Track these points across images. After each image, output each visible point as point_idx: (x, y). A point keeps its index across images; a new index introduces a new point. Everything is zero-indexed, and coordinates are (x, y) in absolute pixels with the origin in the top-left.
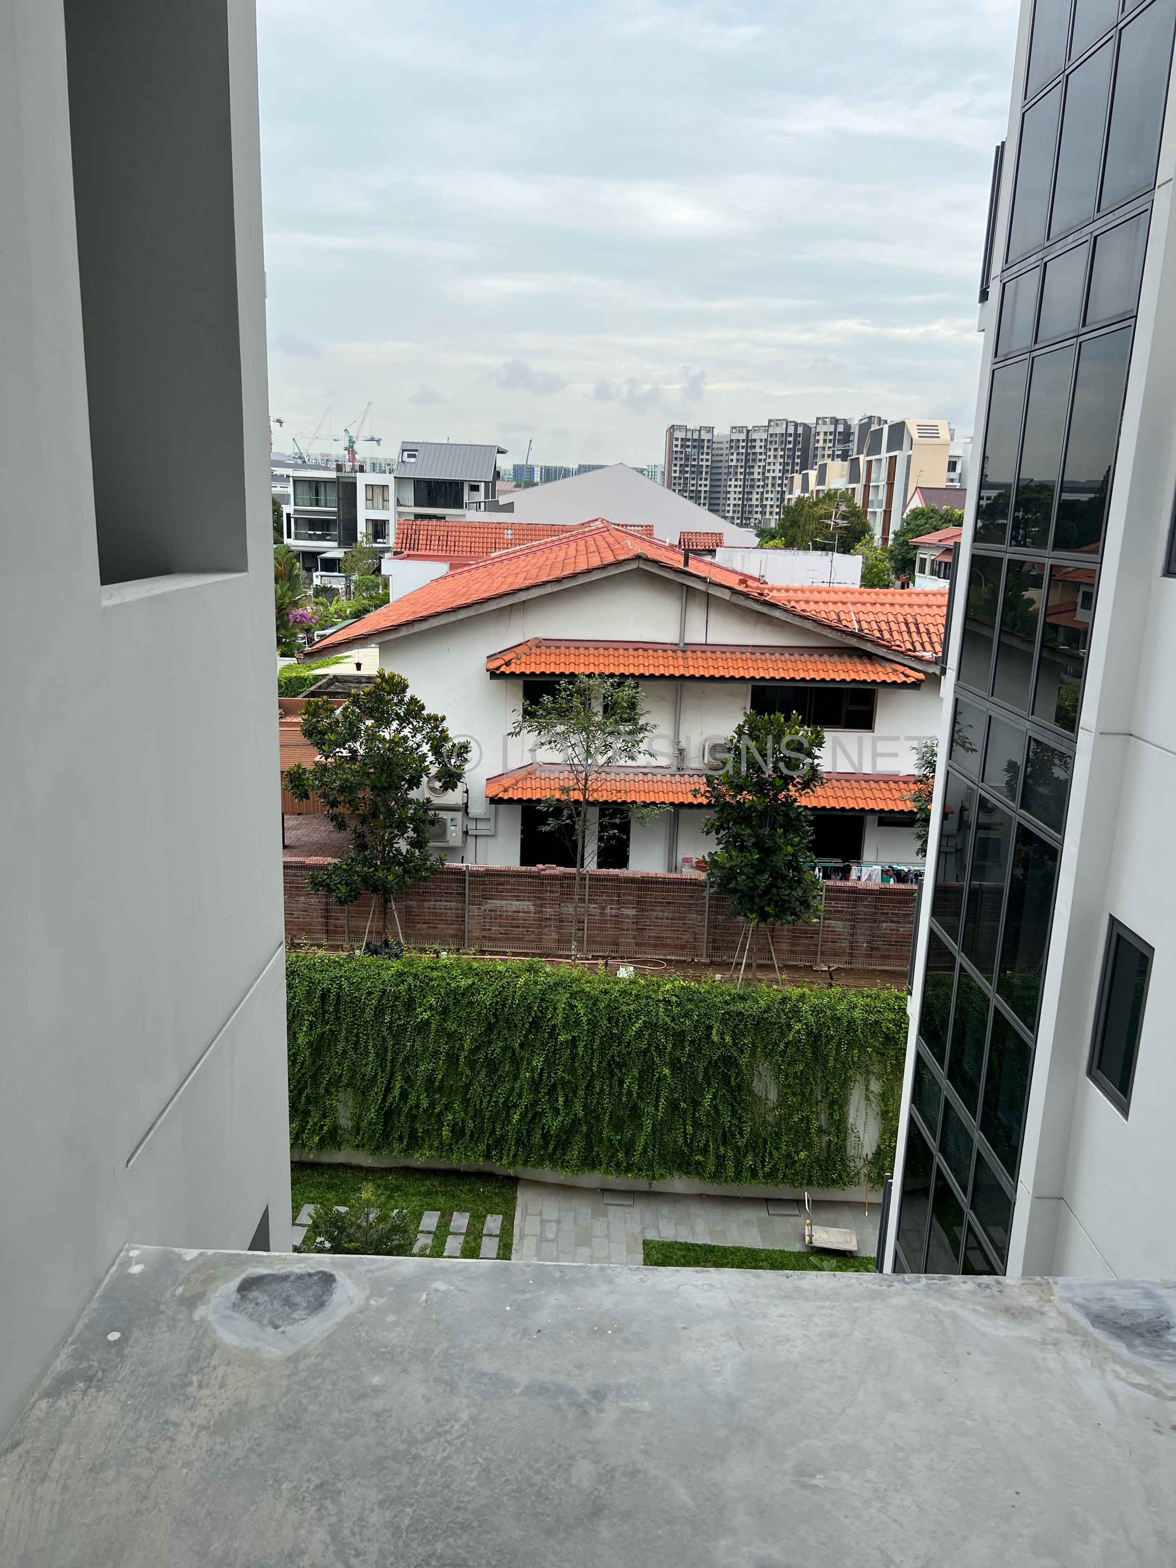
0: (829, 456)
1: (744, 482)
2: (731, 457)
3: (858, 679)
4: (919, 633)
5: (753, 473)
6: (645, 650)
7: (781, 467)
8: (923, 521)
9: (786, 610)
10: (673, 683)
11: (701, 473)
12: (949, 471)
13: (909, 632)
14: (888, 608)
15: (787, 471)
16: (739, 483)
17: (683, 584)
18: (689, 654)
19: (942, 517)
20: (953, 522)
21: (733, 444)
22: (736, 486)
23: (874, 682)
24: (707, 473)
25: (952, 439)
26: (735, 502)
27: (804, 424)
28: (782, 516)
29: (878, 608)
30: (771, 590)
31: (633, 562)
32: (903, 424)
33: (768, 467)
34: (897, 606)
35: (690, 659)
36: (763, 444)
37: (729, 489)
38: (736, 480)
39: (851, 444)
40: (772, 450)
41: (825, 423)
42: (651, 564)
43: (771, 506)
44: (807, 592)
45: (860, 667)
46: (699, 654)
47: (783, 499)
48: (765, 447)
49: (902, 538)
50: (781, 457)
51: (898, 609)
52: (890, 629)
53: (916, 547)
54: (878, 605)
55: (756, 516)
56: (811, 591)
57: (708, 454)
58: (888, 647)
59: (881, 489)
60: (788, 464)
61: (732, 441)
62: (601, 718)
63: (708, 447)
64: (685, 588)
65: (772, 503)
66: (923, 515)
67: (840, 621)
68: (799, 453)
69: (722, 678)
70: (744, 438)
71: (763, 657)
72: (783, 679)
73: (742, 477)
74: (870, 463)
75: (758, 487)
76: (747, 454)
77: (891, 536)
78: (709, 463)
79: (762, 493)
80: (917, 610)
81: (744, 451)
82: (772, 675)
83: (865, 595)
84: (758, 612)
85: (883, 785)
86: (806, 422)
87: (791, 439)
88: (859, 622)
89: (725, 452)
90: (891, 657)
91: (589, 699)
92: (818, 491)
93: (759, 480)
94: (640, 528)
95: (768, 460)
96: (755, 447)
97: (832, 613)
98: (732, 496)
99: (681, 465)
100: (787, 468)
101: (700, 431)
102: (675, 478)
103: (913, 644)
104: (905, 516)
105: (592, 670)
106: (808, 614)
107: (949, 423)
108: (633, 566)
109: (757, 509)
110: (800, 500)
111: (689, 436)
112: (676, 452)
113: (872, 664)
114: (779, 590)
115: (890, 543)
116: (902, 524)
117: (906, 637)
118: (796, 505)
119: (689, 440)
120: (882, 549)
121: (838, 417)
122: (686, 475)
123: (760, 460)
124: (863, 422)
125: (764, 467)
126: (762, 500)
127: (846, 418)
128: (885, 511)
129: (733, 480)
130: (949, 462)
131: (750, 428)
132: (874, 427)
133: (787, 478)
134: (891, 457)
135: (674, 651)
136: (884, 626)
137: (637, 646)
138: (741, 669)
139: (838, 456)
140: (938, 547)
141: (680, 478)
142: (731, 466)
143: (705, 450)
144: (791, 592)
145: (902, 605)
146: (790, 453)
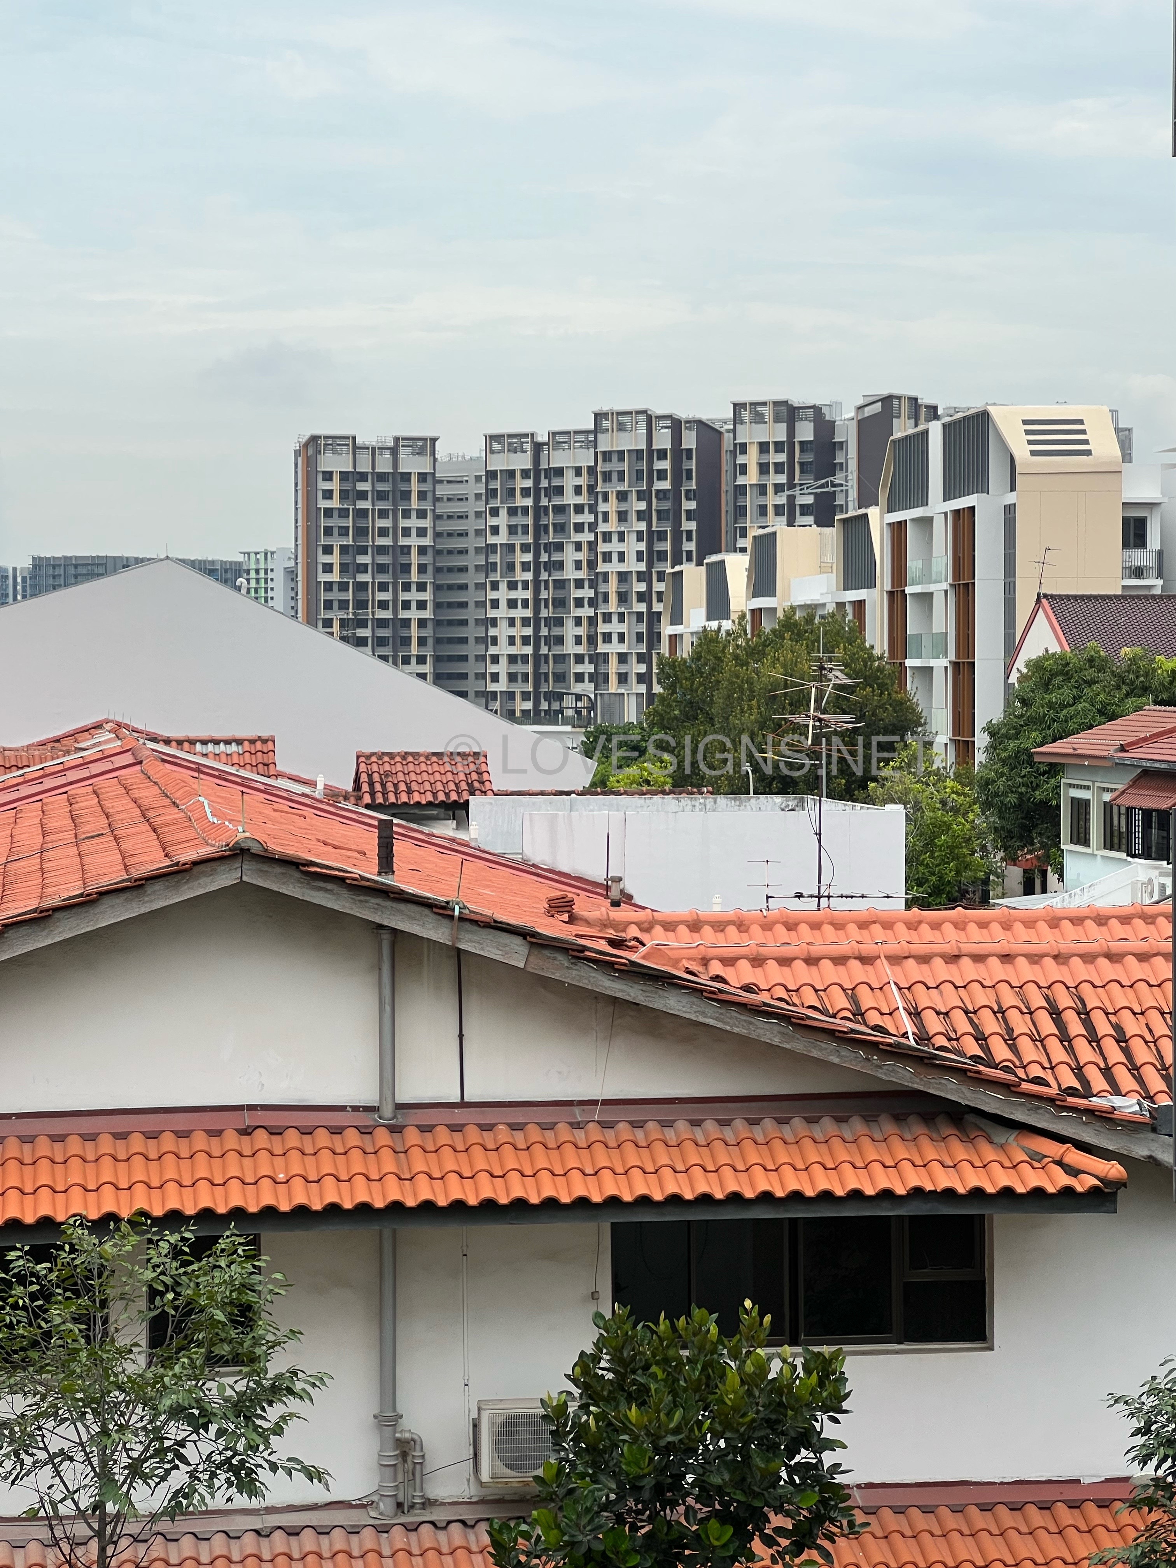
0: (778, 510)
1: (537, 592)
2: (492, 521)
3: (929, 1187)
4: (1094, 1039)
5: (560, 565)
6: (275, 1132)
7: (642, 546)
8: (1067, 693)
9: (698, 991)
10: (366, 1233)
11: (407, 568)
12: (1126, 545)
13: (1065, 1039)
14: (996, 969)
15: (662, 556)
16: (520, 594)
17: (381, 927)
18: (412, 1136)
19: (1122, 680)
20: (1156, 692)
21: (497, 485)
22: (512, 604)
23: (977, 1193)
24: (422, 569)
25: (1127, 457)
26: (513, 650)
27: (700, 423)
28: (657, 689)
29: (968, 970)
30: (647, 927)
31: (222, 868)
32: (982, 420)
33: (602, 547)
34: (1021, 961)
35: (416, 1152)
36: (582, 481)
37: (492, 613)
38: (512, 586)
39: (839, 478)
40: (613, 498)
41: (759, 419)
42: (278, 870)
43: (623, 658)
44: (755, 929)
45: (930, 1152)
46: (443, 1135)
47: (654, 638)
48: (591, 488)
49: (1012, 745)
50: (641, 516)
51: (1024, 970)
52: (1010, 1030)
53: (1054, 769)
54: (966, 962)
55: (578, 688)
56: (767, 926)
57: (422, 514)
58: (1007, 1088)
59: (938, 602)
60: (662, 536)
61: (491, 475)
62: (142, 1360)
63: (422, 496)
64: (386, 936)
65: (623, 648)
66: (1068, 676)
67: (859, 1014)
68: (692, 505)
69: (520, 1206)
70: (528, 466)
71: (640, 1135)
72: (705, 1199)
73: (529, 576)
74: (898, 530)
75: (579, 602)
76: (539, 511)
77: (981, 740)
78: (427, 541)
79: (592, 621)
80: (1080, 970)
81: (529, 502)
82: (672, 1188)
83: (924, 928)
84: (615, 1000)
85: (1037, 1517)
86: (704, 416)
87: (665, 465)
88: (915, 1014)
89: (473, 506)
90: (1019, 1116)
91: (104, 1304)
92: (756, 613)
93: (579, 584)
94: (234, 748)
95: (602, 527)
96: (560, 491)
97: (836, 990)
98: (502, 631)
99: (344, 549)
100: (659, 546)
101: (394, 451)
102: (329, 586)
103: (1078, 1071)
104: (1014, 678)
105: (109, 1207)
106: (764, 997)
107: (1114, 413)
108: (225, 878)
109: (579, 669)
110: (707, 639)
111: (364, 466)
112: (328, 512)
113: (967, 1139)
114: (669, 926)
115: (980, 757)
116: (1008, 703)
117: (1058, 1053)
118: (697, 656)
119: (363, 477)
120: (958, 777)
121: (796, 401)
122: (362, 578)
123: (579, 528)
124: (868, 412)
125: (592, 546)
126: (592, 640)
127: (818, 402)
128: (956, 665)
129: (503, 586)
130: (1126, 521)
131: (543, 437)
132: (902, 428)
133: (661, 576)
134: (957, 513)
135: (365, 1131)
136: (990, 1024)
137: (248, 1120)
138: (575, 1175)
139: (806, 510)
140: (1120, 766)
141: (343, 587)
142: (493, 548)
143: (415, 504)
144: (707, 930)
145: (1034, 959)
146: (667, 505)
